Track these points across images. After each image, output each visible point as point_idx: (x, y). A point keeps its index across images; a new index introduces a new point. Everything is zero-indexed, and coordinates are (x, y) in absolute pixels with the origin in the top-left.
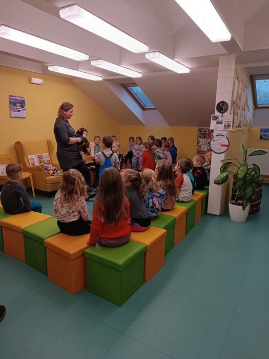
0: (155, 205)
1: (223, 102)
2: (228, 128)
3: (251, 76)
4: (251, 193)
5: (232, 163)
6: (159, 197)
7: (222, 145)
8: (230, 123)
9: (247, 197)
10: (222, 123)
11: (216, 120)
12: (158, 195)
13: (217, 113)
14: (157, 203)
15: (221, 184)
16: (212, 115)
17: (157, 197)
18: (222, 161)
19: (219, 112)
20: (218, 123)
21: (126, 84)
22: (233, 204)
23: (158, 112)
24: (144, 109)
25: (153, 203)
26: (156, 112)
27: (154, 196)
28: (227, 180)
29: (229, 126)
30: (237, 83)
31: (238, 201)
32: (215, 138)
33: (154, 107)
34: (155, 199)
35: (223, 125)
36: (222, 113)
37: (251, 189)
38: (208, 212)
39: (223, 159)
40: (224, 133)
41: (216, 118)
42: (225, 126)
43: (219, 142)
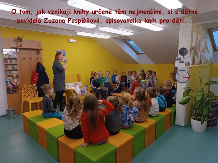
0: (130, 119)
1: (184, 48)
2: (188, 66)
3: (209, 29)
4: (207, 112)
5: (192, 90)
6: (133, 113)
7: (184, 77)
8: (189, 62)
9: (204, 115)
10: (183, 62)
11: (179, 60)
12: (133, 112)
13: (180, 56)
14: (132, 117)
15: (185, 104)
16: (176, 57)
17: (132, 113)
18: (185, 88)
19: (181, 54)
20: (180, 62)
21: (125, 40)
22: (194, 119)
23: (146, 55)
24: (138, 54)
25: (129, 117)
26: (145, 55)
27: (130, 112)
28: (188, 102)
29: (189, 64)
30: (195, 35)
31: (198, 117)
32: (179, 72)
33: (143, 52)
34: (130, 115)
35: (184, 63)
36: (183, 56)
37: (207, 109)
38: (176, 124)
39: (185, 86)
40: (186, 69)
41: (179, 59)
42: (186, 64)
43: (183, 75)
